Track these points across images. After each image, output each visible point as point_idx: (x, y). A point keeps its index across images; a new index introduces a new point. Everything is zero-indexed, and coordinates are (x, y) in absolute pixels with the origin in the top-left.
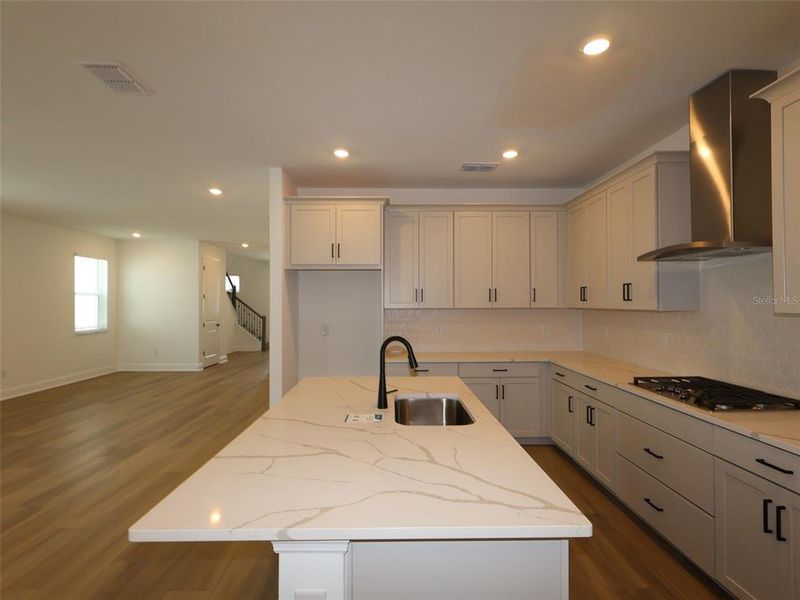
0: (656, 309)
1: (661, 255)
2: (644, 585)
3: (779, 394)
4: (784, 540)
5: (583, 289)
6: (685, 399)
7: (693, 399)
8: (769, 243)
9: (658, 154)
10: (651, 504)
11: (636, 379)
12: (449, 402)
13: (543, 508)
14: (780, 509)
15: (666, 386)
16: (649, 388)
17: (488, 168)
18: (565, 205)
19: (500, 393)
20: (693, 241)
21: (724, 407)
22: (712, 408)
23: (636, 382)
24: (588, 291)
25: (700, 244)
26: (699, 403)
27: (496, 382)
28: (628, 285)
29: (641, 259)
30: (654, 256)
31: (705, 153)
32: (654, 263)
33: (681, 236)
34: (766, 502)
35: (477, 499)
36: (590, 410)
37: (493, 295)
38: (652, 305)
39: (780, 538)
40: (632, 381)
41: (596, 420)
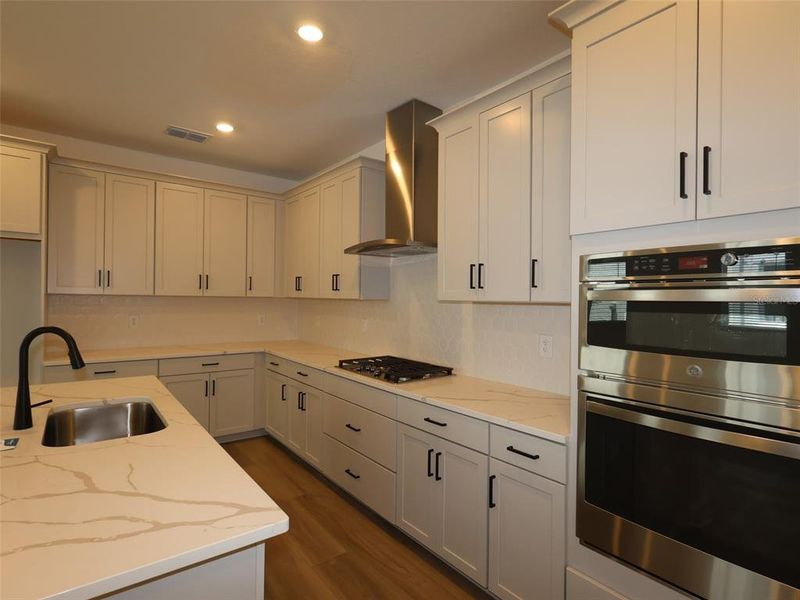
0: (357, 297)
1: (364, 249)
2: (342, 550)
3: (439, 365)
4: (440, 479)
5: (298, 279)
6: (377, 376)
7: (383, 375)
8: (436, 245)
9: (362, 158)
10: (351, 474)
11: (341, 362)
12: (137, 407)
13: (238, 514)
14: (438, 454)
15: (364, 366)
16: (351, 370)
17: (200, 139)
18: (283, 195)
19: (210, 389)
20: (388, 237)
21: (405, 379)
22: (396, 381)
23: (341, 366)
24: (302, 281)
25: (391, 241)
26: (388, 378)
27: (206, 377)
28: (337, 275)
29: (347, 251)
30: (357, 250)
31: (397, 168)
32: (357, 256)
33: (378, 233)
34: (430, 451)
35: (152, 526)
36: (301, 395)
37: (204, 281)
38: (355, 295)
39: (438, 479)
40: (338, 364)
41: (306, 406)
